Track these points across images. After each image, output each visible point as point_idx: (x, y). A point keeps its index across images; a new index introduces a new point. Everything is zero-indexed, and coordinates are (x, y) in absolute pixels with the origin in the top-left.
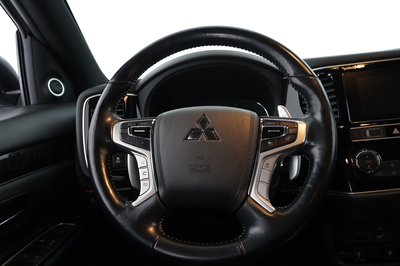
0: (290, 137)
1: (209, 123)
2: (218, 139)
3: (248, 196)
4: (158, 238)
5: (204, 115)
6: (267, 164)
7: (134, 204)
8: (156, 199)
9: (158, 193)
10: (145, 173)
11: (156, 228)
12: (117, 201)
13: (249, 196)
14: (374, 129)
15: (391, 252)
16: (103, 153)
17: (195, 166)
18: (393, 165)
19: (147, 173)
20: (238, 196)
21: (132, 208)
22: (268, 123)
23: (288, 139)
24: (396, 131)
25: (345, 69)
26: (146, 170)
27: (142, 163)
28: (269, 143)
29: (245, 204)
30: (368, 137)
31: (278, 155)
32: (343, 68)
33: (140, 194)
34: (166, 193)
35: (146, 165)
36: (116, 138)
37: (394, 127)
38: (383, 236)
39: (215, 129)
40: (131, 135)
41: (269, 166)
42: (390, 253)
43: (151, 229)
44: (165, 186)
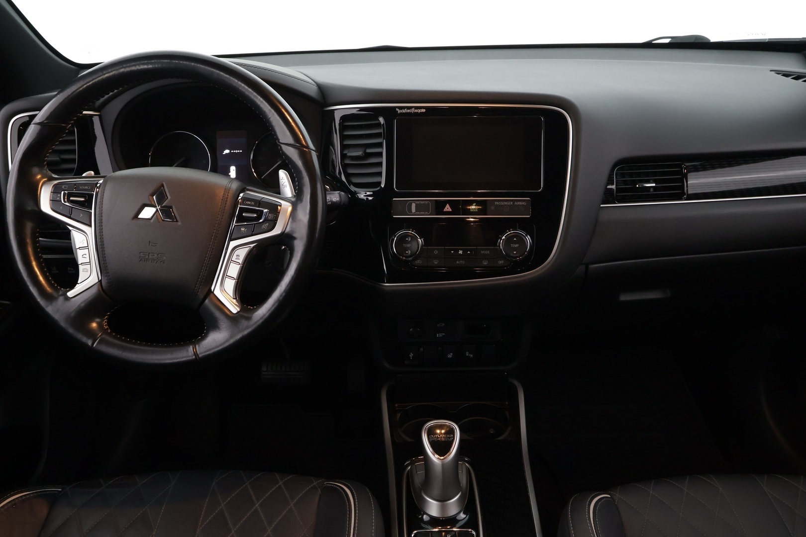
0: (267, 224)
1: (168, 198)
2: (177, 221)
3: (210, 292)
4: (101, 335)
5: (163, 185)
6: (238, 256)
7: (70, 294)
8: (99, 290)
9: (100, 281)
10: (84, 256)
11: (100, 325)
12: (48, 289)
13: (213, 292)
14: (422, 203)
15: (451, 354)
16: (29, 226)
17: (145, 254)
18: (436, 252)
19: (87, 256)
20: (198, 292)
21: (67, 299)
22: (247, 202)
23: (265, 226)
24: (448, 208)
25: (399, 111)
26: (86, 251)
27: (81, 242)
28: (242, 229)
29: (207, 301)
30: (414, 213)
31: (252, 245)
32: (397, 109)
33: (78, 282)
34: (111, 283)
35: (87, 246)
36: (46, 206)
37: (446, 202)
38: (444, 334)
39: (174, 207)
40: (67, 204)
41: (240, 258)
42: (450, 356)
43: (94, 325)
44: (108, 274)
